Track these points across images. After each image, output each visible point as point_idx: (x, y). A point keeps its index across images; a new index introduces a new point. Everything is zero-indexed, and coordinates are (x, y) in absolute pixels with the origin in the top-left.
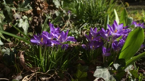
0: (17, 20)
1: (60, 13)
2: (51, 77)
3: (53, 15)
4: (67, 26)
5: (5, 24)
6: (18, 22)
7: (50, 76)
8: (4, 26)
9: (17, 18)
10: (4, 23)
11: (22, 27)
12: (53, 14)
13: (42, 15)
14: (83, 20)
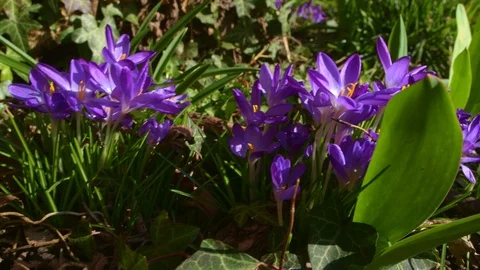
0: (73, 18)
1: (253, 7)
2: (56, 241)
3: (227, 13)
4: (273, 56)
5: (35, 29)
6: (78, 24)
7: (57, 237)
8: (34, 35)
9: (76, 9)
10: (31, 22)
11: (86, 43)
12: (227, 7)
13: (184, 8)
14: (355, 43)
